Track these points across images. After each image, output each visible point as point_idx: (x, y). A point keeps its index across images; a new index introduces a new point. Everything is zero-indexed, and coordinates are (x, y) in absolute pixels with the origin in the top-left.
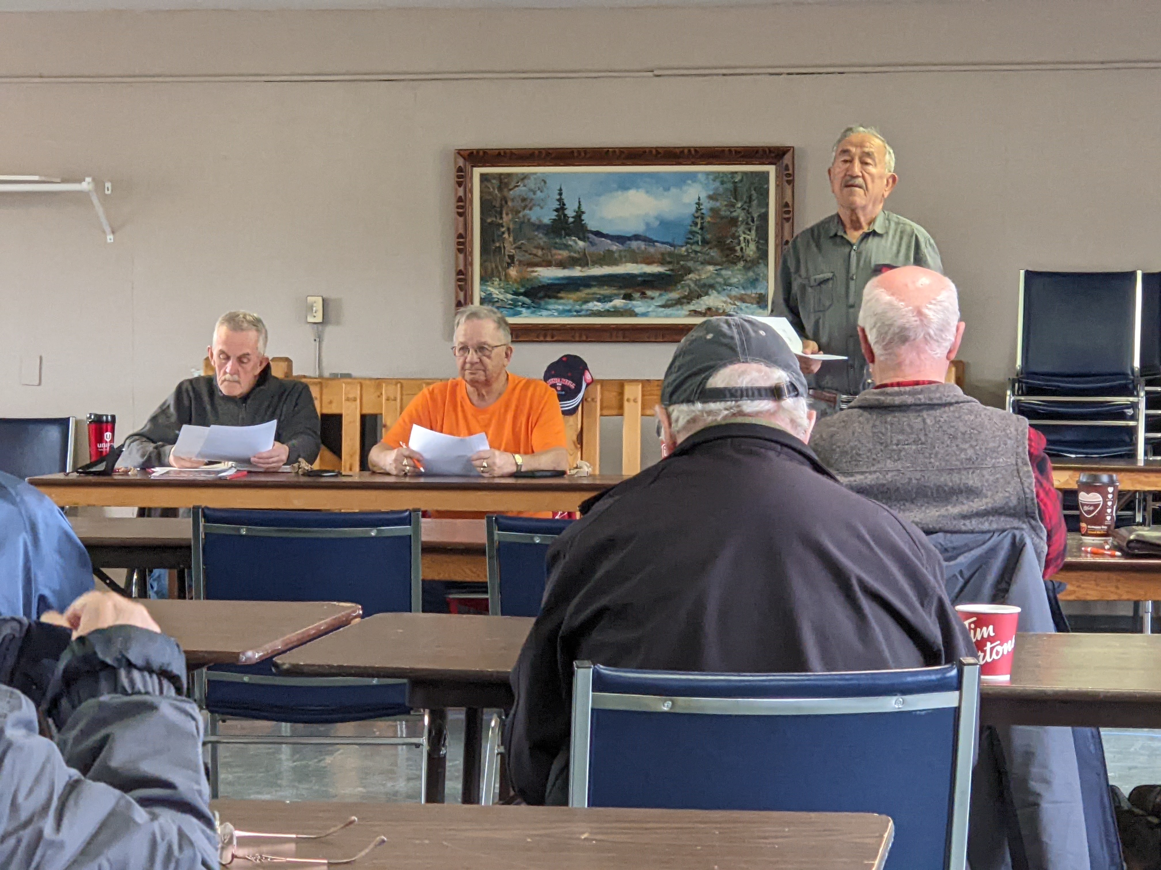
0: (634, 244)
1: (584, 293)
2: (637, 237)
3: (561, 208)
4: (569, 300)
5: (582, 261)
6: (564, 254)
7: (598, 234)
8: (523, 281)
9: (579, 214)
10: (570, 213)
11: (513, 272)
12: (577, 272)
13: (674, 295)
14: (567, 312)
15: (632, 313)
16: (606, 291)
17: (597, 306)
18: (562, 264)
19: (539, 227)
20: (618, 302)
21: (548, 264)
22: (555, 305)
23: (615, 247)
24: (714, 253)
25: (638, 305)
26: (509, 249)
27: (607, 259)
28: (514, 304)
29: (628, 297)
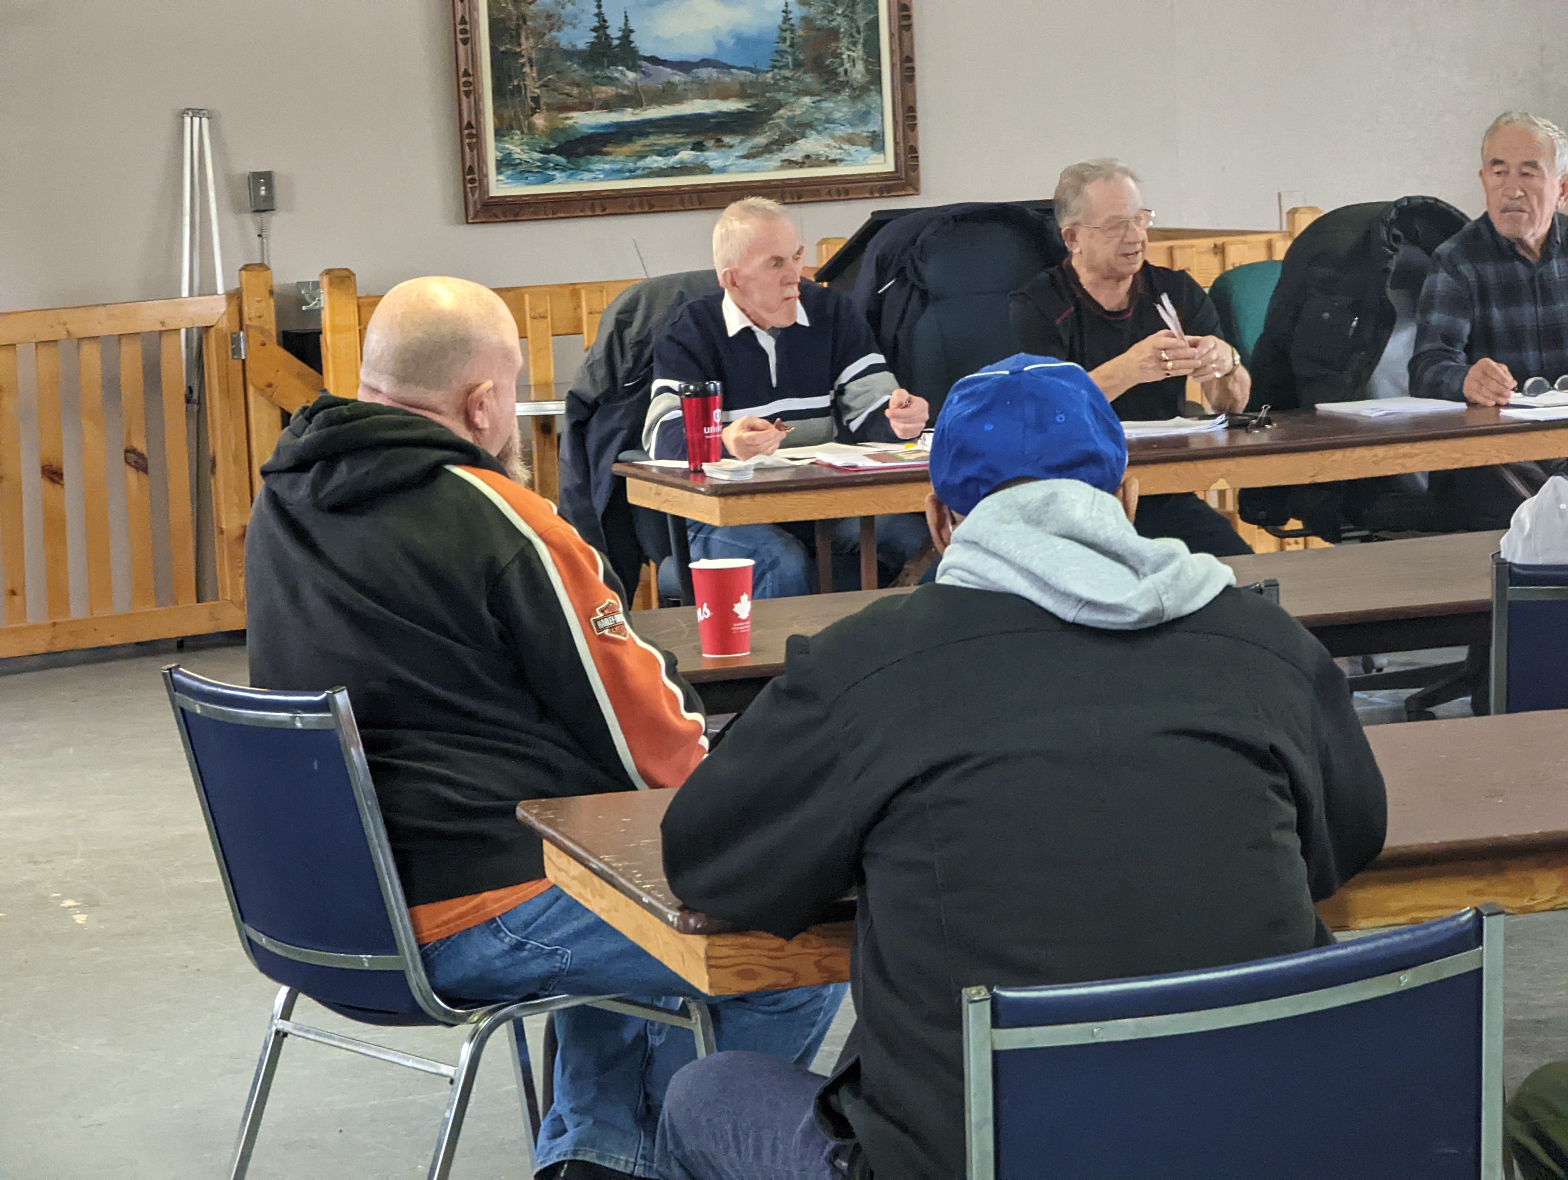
0: (704, 73)
1: (638, 145)
2: (705, 63)
3: (602, 27)
4: (619, 156)
5: (633, 100)
6: (608, 91)
7: (654, 60)
8: (553, 132)
9: (627, 32)
10: (614, 32)
11: (539, 120)
12: (628, 116)
13: (760, 140)
14: (617, 174)
15: (705, 169)
16: (668, 140)
17: (656, 161)
18: (607, 106)
19: (571, 54)
20: (686, 155)
21: (588, 106)
22: (601, 164)
23: (678, 77)
24: (809, 79)
25: (713, 157)
26: (533, 87)
27: (668, 95)
28: (544, 166)
29: (698, 147)
